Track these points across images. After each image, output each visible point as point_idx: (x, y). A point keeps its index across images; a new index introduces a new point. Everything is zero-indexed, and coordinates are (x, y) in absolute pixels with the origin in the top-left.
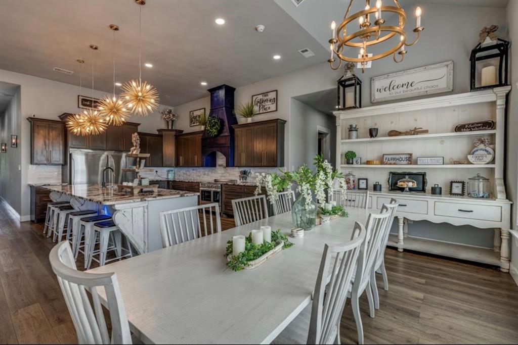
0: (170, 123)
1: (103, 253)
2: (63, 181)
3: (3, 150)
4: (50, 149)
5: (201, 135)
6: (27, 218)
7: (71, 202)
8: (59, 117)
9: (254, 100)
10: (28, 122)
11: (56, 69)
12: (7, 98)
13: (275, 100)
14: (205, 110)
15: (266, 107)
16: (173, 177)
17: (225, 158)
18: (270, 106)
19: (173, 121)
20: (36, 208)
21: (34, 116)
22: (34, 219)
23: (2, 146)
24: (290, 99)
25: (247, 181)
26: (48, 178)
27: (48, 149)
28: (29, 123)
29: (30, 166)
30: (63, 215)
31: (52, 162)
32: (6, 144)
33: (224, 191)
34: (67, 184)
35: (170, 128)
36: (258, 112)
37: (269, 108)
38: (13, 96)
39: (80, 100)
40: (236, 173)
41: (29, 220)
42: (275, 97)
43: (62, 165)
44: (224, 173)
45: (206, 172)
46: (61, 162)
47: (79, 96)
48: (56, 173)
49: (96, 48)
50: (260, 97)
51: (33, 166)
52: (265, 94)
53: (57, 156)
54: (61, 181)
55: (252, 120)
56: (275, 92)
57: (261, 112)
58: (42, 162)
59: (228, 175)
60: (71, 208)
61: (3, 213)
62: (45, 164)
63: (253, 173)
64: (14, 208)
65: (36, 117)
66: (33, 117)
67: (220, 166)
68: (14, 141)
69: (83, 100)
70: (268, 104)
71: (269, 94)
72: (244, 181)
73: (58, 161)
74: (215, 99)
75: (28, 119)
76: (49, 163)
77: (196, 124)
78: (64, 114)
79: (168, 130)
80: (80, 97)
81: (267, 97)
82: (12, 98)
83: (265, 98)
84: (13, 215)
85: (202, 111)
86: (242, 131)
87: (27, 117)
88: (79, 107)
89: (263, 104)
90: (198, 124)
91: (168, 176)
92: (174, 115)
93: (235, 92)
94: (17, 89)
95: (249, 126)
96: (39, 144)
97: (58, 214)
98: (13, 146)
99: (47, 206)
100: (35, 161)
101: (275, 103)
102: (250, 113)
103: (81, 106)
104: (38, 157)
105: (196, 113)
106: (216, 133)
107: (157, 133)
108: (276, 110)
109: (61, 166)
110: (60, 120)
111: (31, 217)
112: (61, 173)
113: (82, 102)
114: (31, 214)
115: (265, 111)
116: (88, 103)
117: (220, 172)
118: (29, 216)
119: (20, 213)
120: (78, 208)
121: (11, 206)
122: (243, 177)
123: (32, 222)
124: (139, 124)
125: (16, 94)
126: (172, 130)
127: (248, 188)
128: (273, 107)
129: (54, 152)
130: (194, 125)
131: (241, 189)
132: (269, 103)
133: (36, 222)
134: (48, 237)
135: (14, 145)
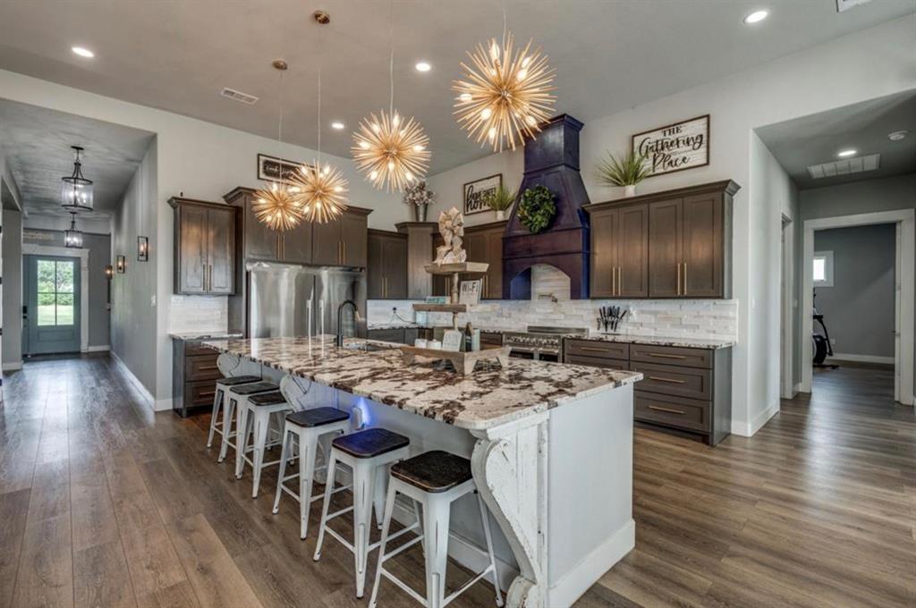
0: (421, 210)
1: (438, 575)
2: (231, 330)
3: (120, 268)
4: (209, 264)
5: (503, 230)
6: (167, 404)
7: (282, 386)
8: (225, 197)
9: (637, 144)
10: (169, 206)
11: (227, 92)
12: (129, 167)
13: (704, 140)
14: (501, 180)
15: (673, 158)
16: (424, 322)
17: (569, 279)
18: (687, 155)
19: (426, 206)
20: (185, 386)
21: (182, 194)
22: (180, 405)
23: (118, 261)
24: (751, 131)
25: (618, 331)
26: (204, 322)
27: (205, 263)
28: (172, 210)
29: (174, 298)
30: (263, 416)
31: (214, 290)
32: (124, 258)
33: (568, 354)
34: (241, 335)
35: (421, 220)
36: (651, 173)
37: (684, 159)
38: (140, 162)
39: (261, 163)
40: (584, 313)
41: (171, 407)
42: (704, 133)
43: (230, 296)
44: (552, 313)
45: (505, 311)
46: (228, 290)
47: (259, 155)
48: (219, 312)
49: (326, 21)
50: (658, 136)
51: (177, 297)
52: (673, 127)
53: (222, 278)
54: (226, 329)
55: (635, 190)
56: (704, 121)
57: (657, 172)
58: (194, 290)
59: (563, 316)
60: (279, 399)
61: (121, 389)
62: (200, 294)
63: (634, 313)
64: (140, 380)
65: (184, 197)
66: (179, 196)
67: (542, 296)
68: (142, 248)
69: (267, 163)
70: (678, 153)
71: (683, 127)
72: (612, 332)
73: (223, 288)
74: (538, 150)
75: (169, 202)
76: (207, 291)
77: (478, 210)
78: (236, 190)
79: (416, 224)
80: (261, 157)
81: (677, 135)
82: (137, 168)
83: (673, 137)
84: (139, 395)
85: (496, 181)
86: (612, 216)
87: (169, 198)
88: (259, 178)
89: (666, 152)
90: (487, 208)
91: (415, 318)
92: (429, 194)
93: (581, 133)
94: (150, 141)
95: (631, 204)
96: (189, 252)
97: (250, 412)
98: (141, 258)
99: (215, 386)
100: (184, 288)
101: (704, 145)
102: (630, 174)
103: (262, 176)
104: (190, 280)
105: (478, 188)
106: (543, 224)
107: (396, 230)
108: (708, 164)
109: (226, 298)
110: (225, 203)
111: (174, 401)
112: (226, 311)
113: (265, 168)
114: (174, 396)
115: (670, 169)
116: (276, 169)
117: (542, 311)
118: (171, 400)
119: (154, 393)
120: (297, 399)
121: (134, 374)
122: (606, 324)
123: (177, 411)
124: (371, 211)
125: (146, 157)
126: (425, 224)
127: (644, 348)
128: (698, 157)
129: (216, 270)
130: (474, 211)
131: (622, 351)
132: (683, 148)
133: (184, 413)
134: (220, 460)
135: (142, 255)
